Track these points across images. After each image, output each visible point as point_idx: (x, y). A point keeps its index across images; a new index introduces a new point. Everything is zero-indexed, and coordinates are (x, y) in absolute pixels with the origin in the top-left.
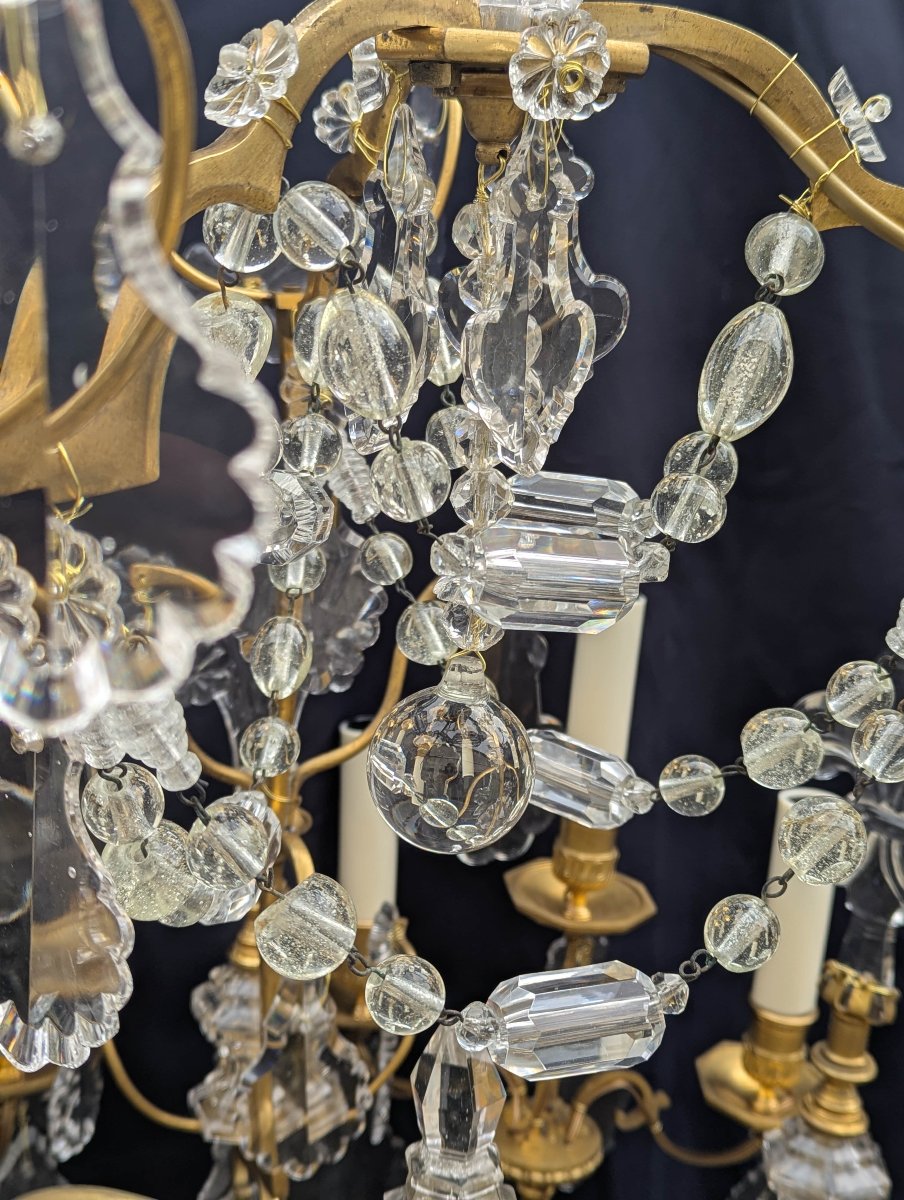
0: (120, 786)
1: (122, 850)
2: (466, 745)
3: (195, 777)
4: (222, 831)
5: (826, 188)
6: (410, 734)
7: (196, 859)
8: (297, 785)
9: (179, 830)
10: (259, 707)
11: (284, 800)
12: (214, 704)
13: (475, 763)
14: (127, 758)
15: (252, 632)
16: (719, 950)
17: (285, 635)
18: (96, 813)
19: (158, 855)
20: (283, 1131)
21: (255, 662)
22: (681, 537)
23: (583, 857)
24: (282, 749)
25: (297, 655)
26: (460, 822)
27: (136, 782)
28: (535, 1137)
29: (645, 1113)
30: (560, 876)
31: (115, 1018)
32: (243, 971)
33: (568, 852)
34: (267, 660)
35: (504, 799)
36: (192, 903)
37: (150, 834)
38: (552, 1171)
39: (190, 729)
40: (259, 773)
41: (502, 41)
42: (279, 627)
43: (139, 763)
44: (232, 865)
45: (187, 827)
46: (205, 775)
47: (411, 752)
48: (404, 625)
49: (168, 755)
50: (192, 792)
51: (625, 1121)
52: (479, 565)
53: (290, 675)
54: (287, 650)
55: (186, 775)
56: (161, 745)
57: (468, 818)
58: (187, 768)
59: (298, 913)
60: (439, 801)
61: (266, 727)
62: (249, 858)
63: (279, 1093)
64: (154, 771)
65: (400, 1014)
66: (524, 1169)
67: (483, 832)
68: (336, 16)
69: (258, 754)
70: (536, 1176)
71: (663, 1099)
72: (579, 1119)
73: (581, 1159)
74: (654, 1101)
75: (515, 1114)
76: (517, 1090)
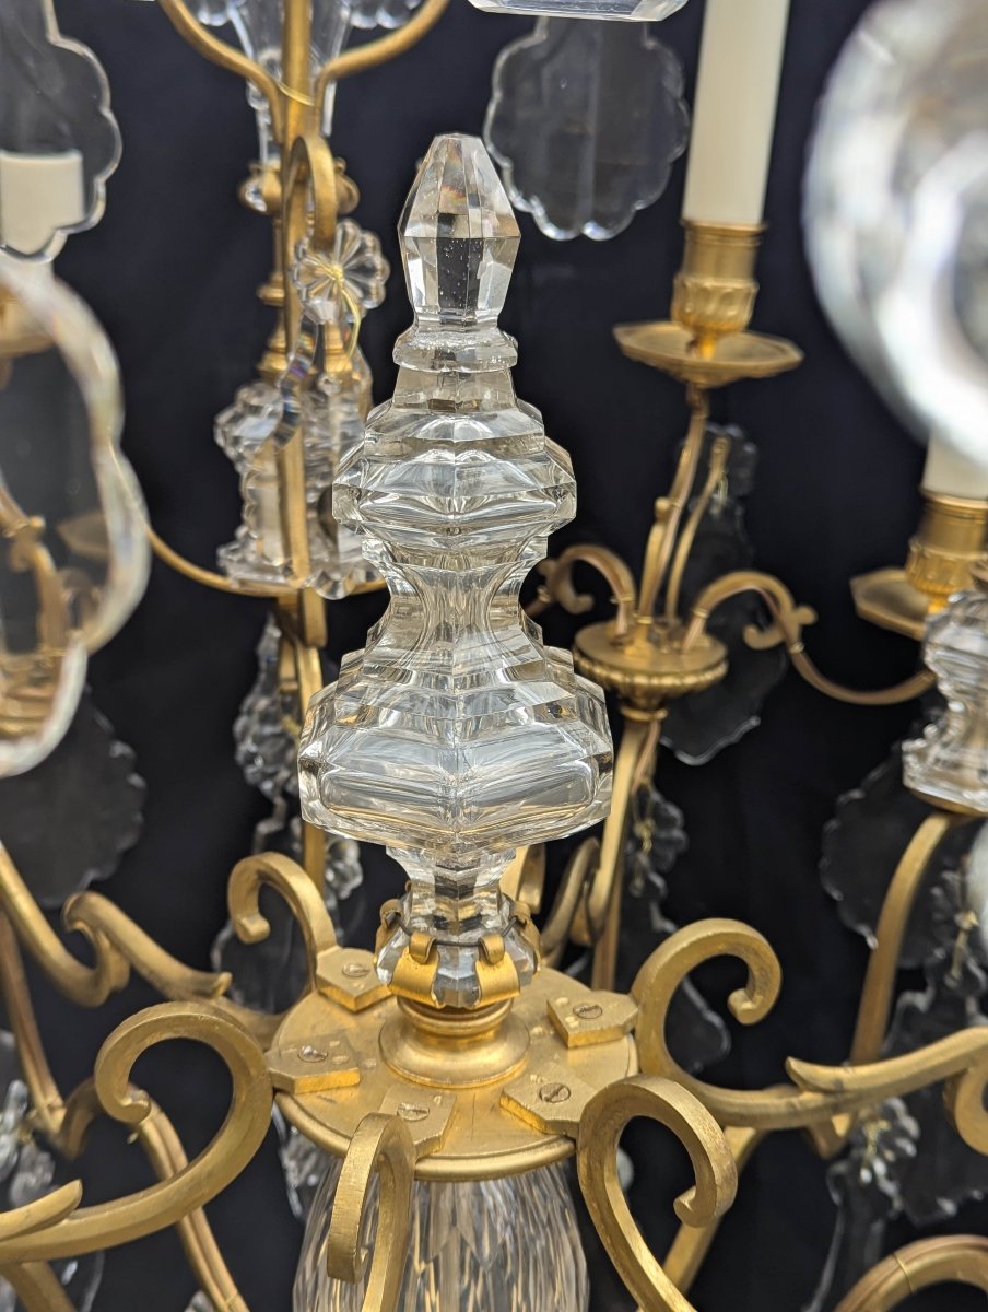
28: (640, 644)
29: (784, 630)
33: (689, 281)
38: (661, 675)
51: (757, 639)
66: (625, 671)
70: (641, 680)
71: (807, 615)
72: (697, 626)
73: (699, 665)
74: (795, 617)
75: (621, 624)
76: (624, 596)
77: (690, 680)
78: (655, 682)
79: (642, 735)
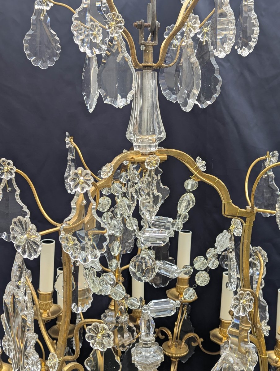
0: (90, 271)
1: (90, 281)
2: (144, 264)
3: (101, 269)
4: (105, 277)
5: (196, 175)
6: (135, 262)
7: (101, 282)
8: (120, 272)
9: (99, 278)
10: (112, 257)
11: (118, 275)
12: (104, 256)
13: (145, 267)
14: (91, 267)
15: (111, 243)
16: (186, 297)
17: (116, 244)
18: (87, 275)
19: (95, 282)
20: (120, 343)
21: (111, 249)
22: (176, 230)
23: (181, 287)
24: (116, 265)
25: (118, 248)
26: (143, 276)
27: (92, 270)
28: (174, 347)
29: (198, 343)
30: (177, 291)
31: (90, 304)
32: (111, 310)
33: (178, 286)
34: (113, 249)
35: (151, 273)
36: (101, 291)
37: (94, 278)
38: (177, 354)
39: (100, 262)
40: (112, 269)
41: (144, 158)
42: (115, 243)
43: (93, 267)
44: (106, 282)
45: (100, 277)
46: (102, 269)
47: (135, 265)
48: (138, 242)
49: (97, 266)
50: (100, 271)
51: (194, 344)
52: (143, 236)
53: (117, 252)
54: (117, 247)
55: (100, 269)
56: (96, 265)
57: (144, 276)
58: (100, 268)
59: (116, 290)
60: (139, 273)
61: (113, 261)
62: (109, 281)
63: (119, 336)
64: (95, 269)
65: (132, 306)
66: (171, 354)
67: (147, 278)
68: (119, 160)
69: (112, 266)
70: (174, 355)
71: (202, 340)
72: (183, 343)
73: (184, 352)
74: (200, 340)
75: (170, 343)
76: (170, 338)
77: (183, 355)
78: (176, 355)
79: (175, 364)
